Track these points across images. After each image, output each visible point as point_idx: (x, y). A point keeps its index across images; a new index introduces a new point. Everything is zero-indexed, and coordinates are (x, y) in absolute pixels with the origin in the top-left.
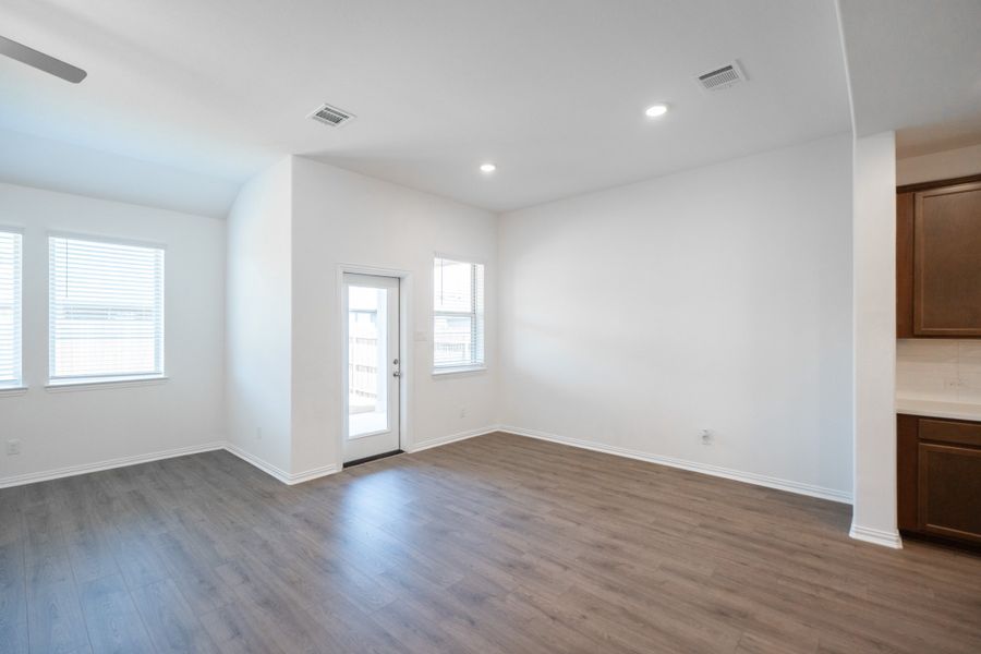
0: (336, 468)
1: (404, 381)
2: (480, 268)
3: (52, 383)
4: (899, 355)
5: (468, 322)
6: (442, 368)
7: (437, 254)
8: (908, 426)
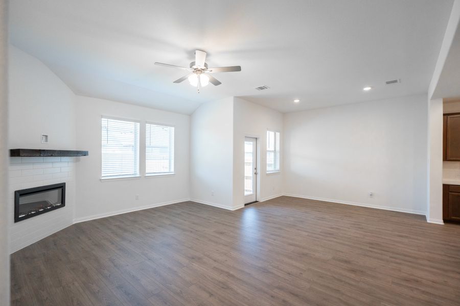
0: (243, 206)
1: (259, 176)
2: (278, 134)
3: (147, 175)
4: (444, 167)
5: (273, 154)
6: (269, 171)
7: (268, 129)
8: (446, 188)
